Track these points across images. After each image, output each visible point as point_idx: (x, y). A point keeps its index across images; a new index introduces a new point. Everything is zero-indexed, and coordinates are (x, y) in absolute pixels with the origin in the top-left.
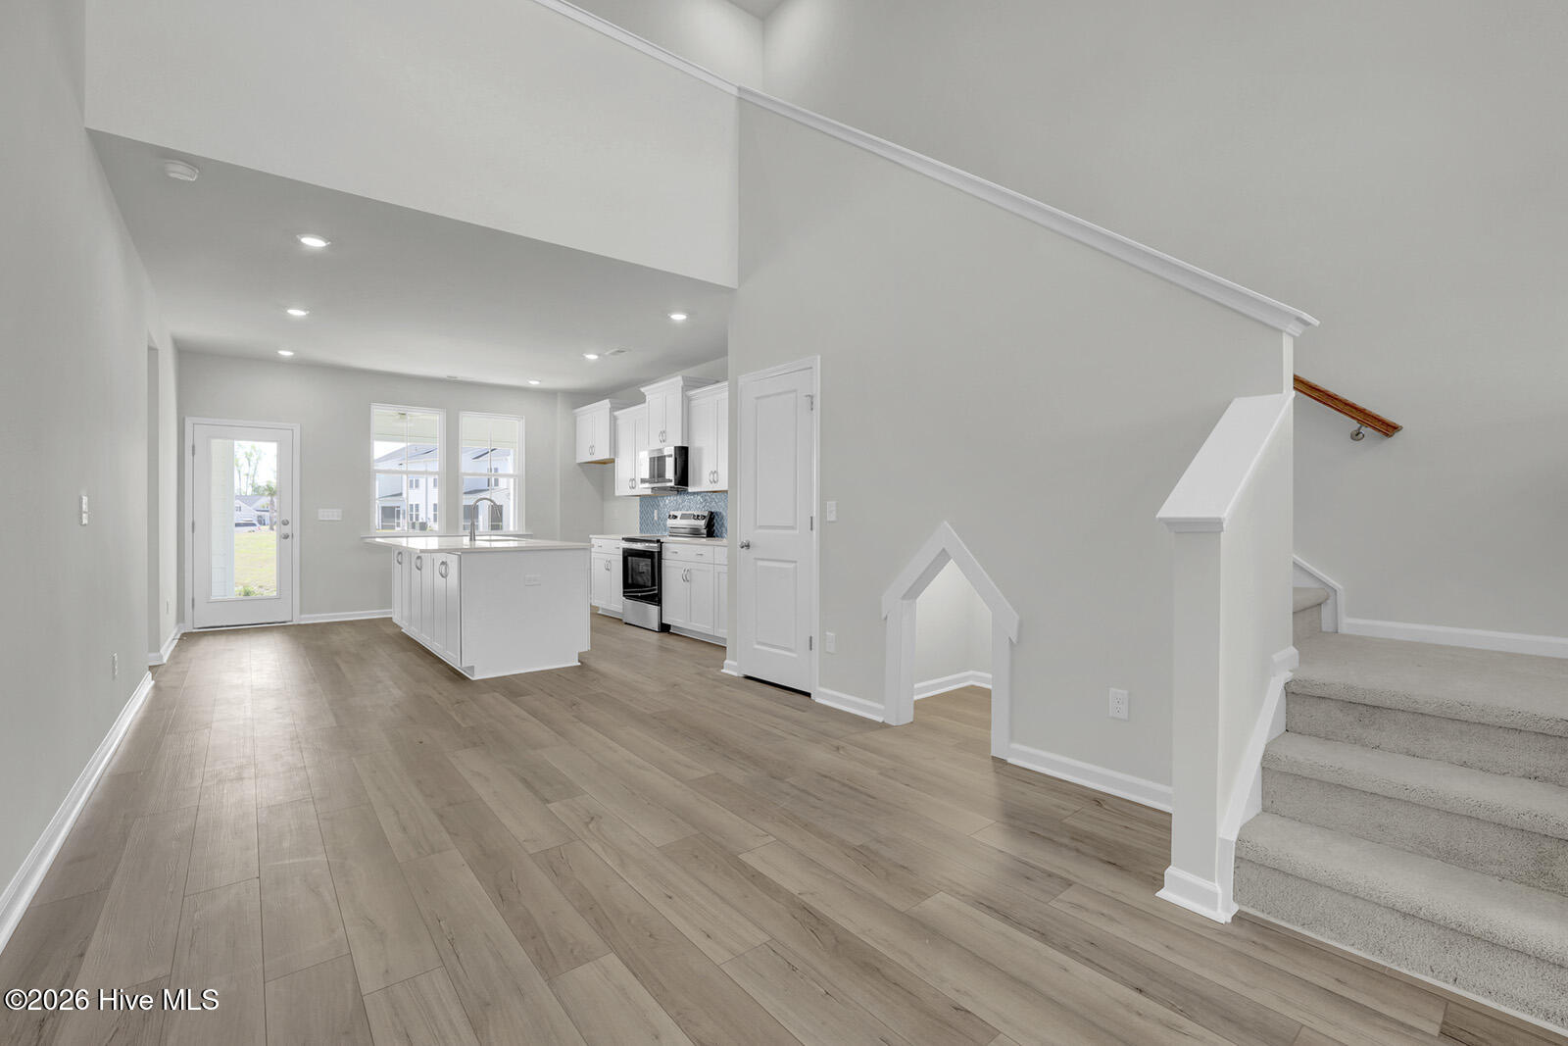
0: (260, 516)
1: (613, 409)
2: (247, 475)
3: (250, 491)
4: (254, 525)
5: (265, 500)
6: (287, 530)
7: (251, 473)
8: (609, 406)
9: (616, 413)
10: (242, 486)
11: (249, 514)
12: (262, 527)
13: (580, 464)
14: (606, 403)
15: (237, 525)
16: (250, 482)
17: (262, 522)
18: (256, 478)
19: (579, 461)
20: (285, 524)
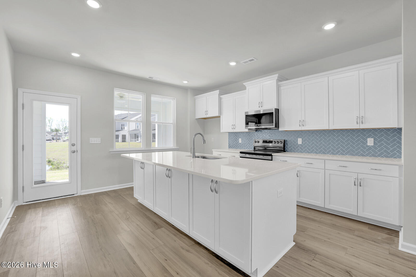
0: (52, 138)
1: (220, 94)
2: (49, 126)
3: (50, 131)
4: (51, 140)
5: (55, 133)
6: (74, 148)
7: (50, 125)
8: (218, 93)
9: (221, 96)
10: (48, 129)
11: (49, 137)
12: (54, 141)
13: (196, 119)
14: (217, 92)
15: (47, 140)
16: (50, 128)
17: (53, 139)
18: (51, 127)
19: (196, 118)
20: (73, 146)
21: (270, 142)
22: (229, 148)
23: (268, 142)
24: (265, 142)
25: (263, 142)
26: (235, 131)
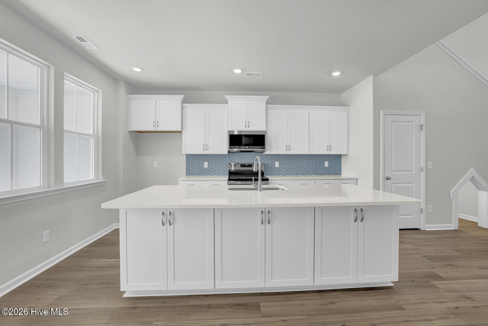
8: (182, 99)
9: (186, 105)
13: (130, 132)
14: (181, 97)
19: (132, 130)
21: (249, 166)
22: (186, 175)
23: (247, 166)
24: (243, 166)
25: (241, 166)
26: (207, 152)
